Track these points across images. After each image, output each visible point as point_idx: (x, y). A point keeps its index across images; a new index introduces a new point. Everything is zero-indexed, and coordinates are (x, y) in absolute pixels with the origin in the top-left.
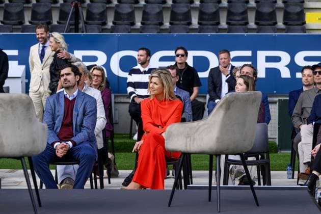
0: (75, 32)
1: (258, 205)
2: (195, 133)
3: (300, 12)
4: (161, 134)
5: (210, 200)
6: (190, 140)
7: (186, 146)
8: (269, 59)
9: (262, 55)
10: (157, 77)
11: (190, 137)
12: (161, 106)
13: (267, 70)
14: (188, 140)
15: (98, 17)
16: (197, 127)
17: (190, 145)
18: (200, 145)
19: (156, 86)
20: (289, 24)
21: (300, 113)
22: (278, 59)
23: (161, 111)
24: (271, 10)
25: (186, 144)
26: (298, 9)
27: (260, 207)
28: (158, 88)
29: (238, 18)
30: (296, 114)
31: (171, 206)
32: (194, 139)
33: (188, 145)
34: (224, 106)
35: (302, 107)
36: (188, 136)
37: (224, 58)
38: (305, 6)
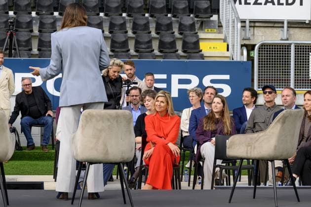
0: (9, 57)
1: (299, 201)
2: (255, 142)
3: (196, 42)
4: (167, 144)
5: (254, 198)
6: (251, 148)
7: (247, 153)
8: (181, 82)
9: (175, 78)
10: (162, 96)
11: (251, 146)
12: (164, 121)
13: (180, 90)
14: (249, 148)
15: (24, 44)
16: (258, 138)
17: (251, 152)
18: (260, 152)
19: (162, 104)
20: (188, 51)
21: (252, 126)
22: (188, 82)
23: (163, 125)
24: (172, 40)
25: (247, 151)
26: (194, 40)
27: (300, 202)
28: (165, 106)
29: (143, 46)
30: (249, 127)
31: (231, 202)
32: (254, 148)
33: (249, 152)
34: (281, 120)
35: (255, 122)
36: (249, 145)
37: (151, 80)
38: (200, 37)
